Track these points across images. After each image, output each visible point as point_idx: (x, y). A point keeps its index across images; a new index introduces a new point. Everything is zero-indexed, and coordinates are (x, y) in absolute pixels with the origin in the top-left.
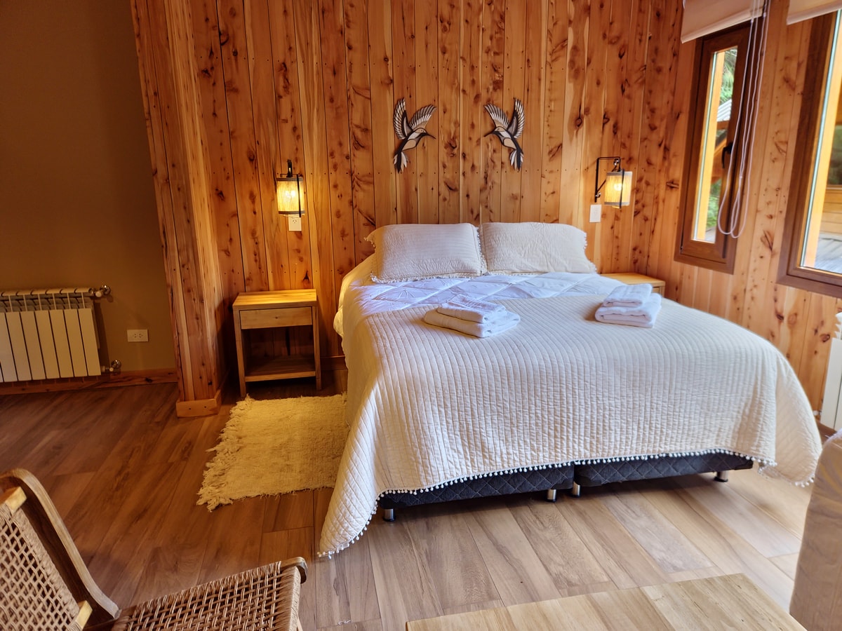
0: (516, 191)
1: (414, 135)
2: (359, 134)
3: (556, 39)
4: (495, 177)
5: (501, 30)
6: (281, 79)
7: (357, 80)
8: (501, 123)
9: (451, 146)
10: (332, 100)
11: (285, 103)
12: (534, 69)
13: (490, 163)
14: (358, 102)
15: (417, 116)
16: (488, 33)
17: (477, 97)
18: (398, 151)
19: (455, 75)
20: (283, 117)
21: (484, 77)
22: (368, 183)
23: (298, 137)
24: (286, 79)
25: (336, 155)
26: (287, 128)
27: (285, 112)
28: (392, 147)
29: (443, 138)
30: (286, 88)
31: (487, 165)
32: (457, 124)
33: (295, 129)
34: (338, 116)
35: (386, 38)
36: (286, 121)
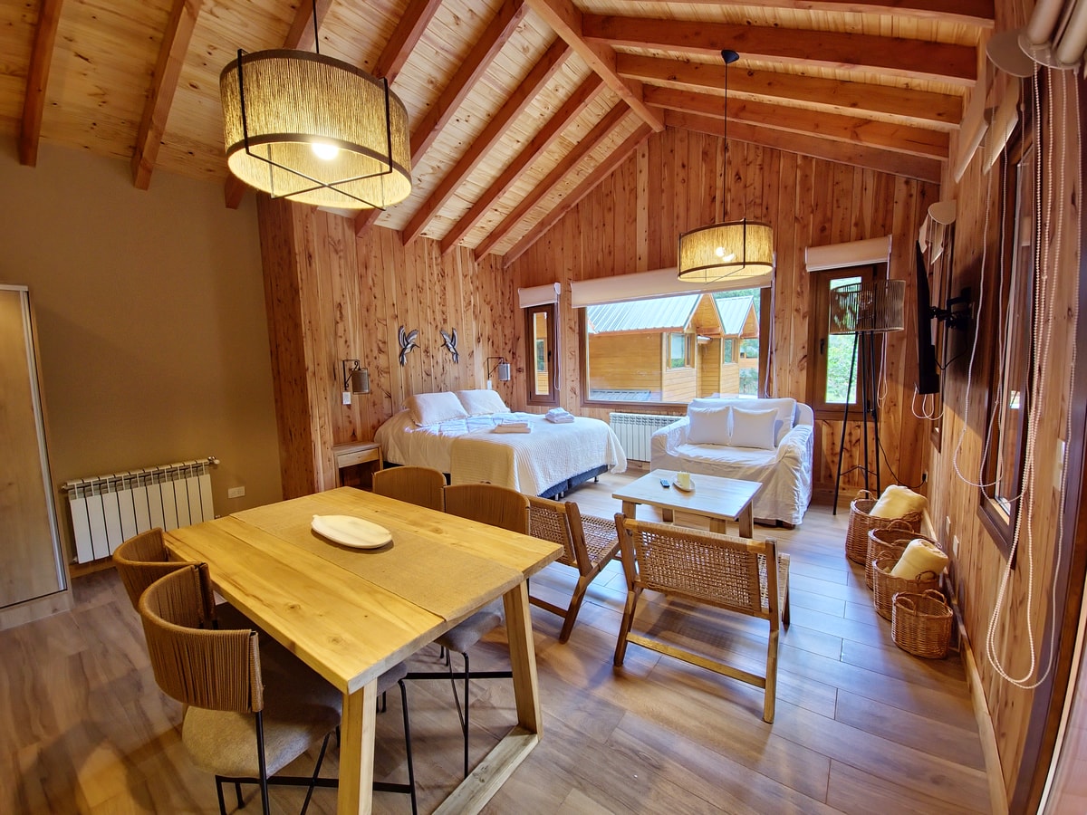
0: (457, 375)
1: (409, 346)
2: (381, 345)
3: (467, 301)
4: (447, 367)
5: (444, 294)
6: (338, 313)
7: (379, 315)
8: (448, 340)
9: (426, 351)
10: (366, 326)
11: (340, 326)
12: (459, 314)
13: (445, 361)
14: (380, 327)
15: (410, 335)
16: (439, 295)
17: (437, 326)
18: (402, 354)
19: (426, 315)
20: (339, 334)
21: (439, 317)
22: (386, 373)
23: (348, 346)
24: (341, 313)
25: (370, 357)
26: (341, 342)
27: (340, 332)
28: (398, 353)
29: (423, 347)
30: (341, 318)
31: (443, 362)
32: (428, 340)
33: (346, 342)
34: (370, 334)
35: (393, 295)
36: (341, 337)
